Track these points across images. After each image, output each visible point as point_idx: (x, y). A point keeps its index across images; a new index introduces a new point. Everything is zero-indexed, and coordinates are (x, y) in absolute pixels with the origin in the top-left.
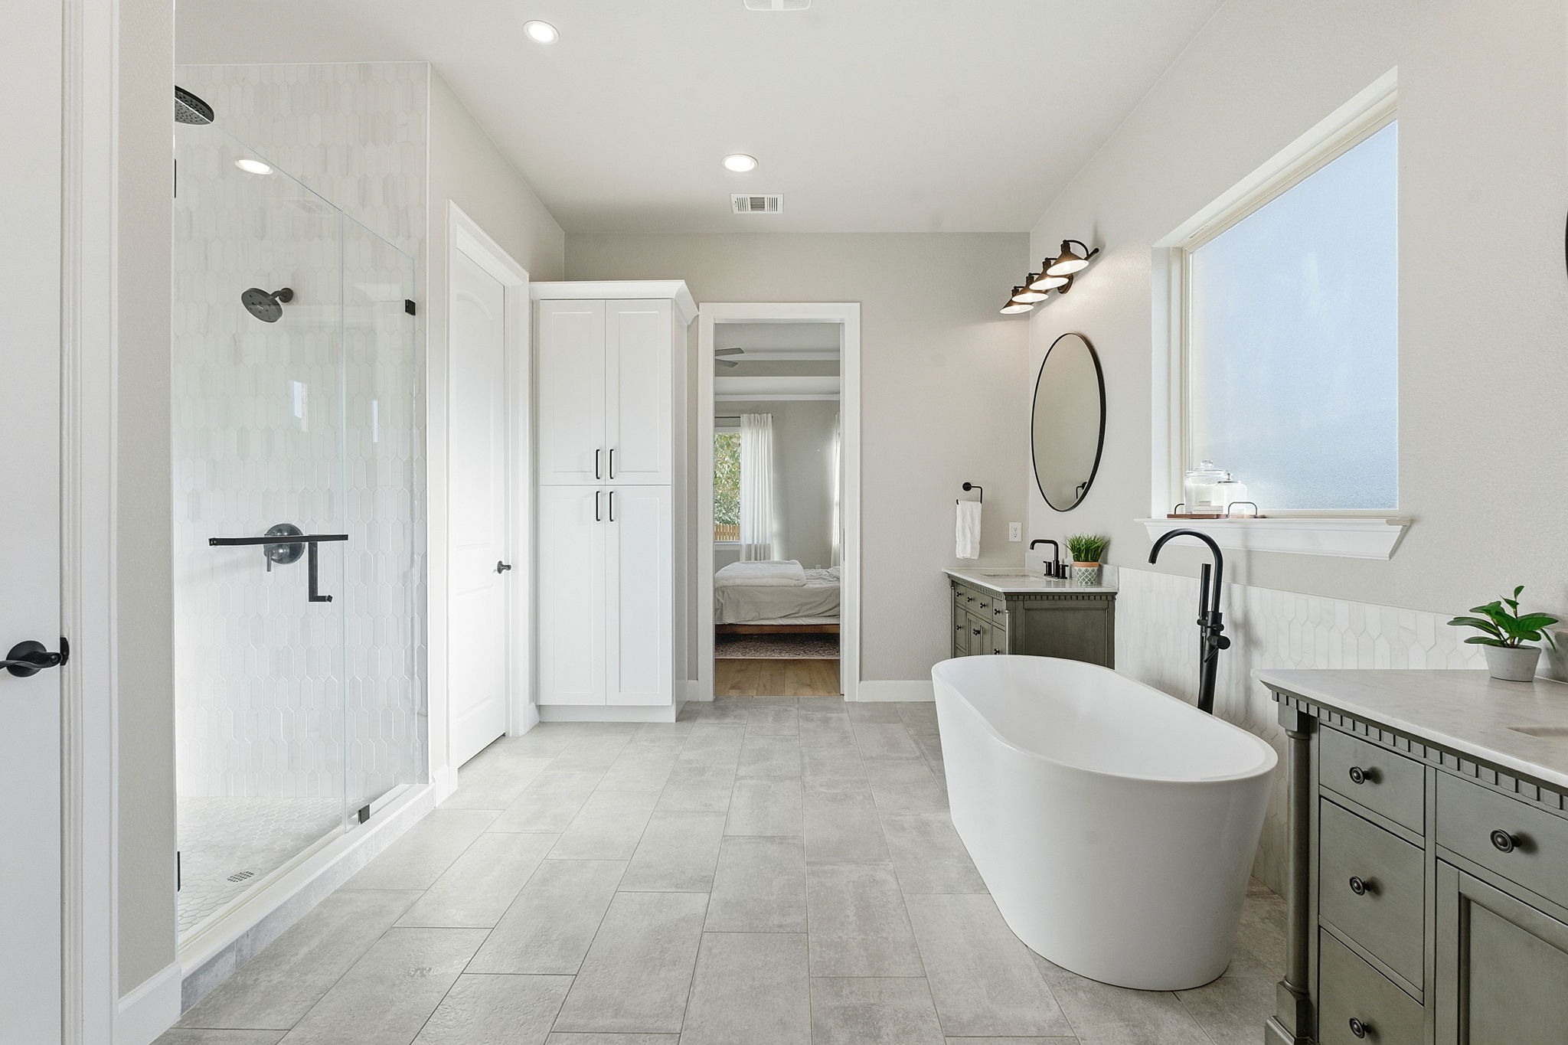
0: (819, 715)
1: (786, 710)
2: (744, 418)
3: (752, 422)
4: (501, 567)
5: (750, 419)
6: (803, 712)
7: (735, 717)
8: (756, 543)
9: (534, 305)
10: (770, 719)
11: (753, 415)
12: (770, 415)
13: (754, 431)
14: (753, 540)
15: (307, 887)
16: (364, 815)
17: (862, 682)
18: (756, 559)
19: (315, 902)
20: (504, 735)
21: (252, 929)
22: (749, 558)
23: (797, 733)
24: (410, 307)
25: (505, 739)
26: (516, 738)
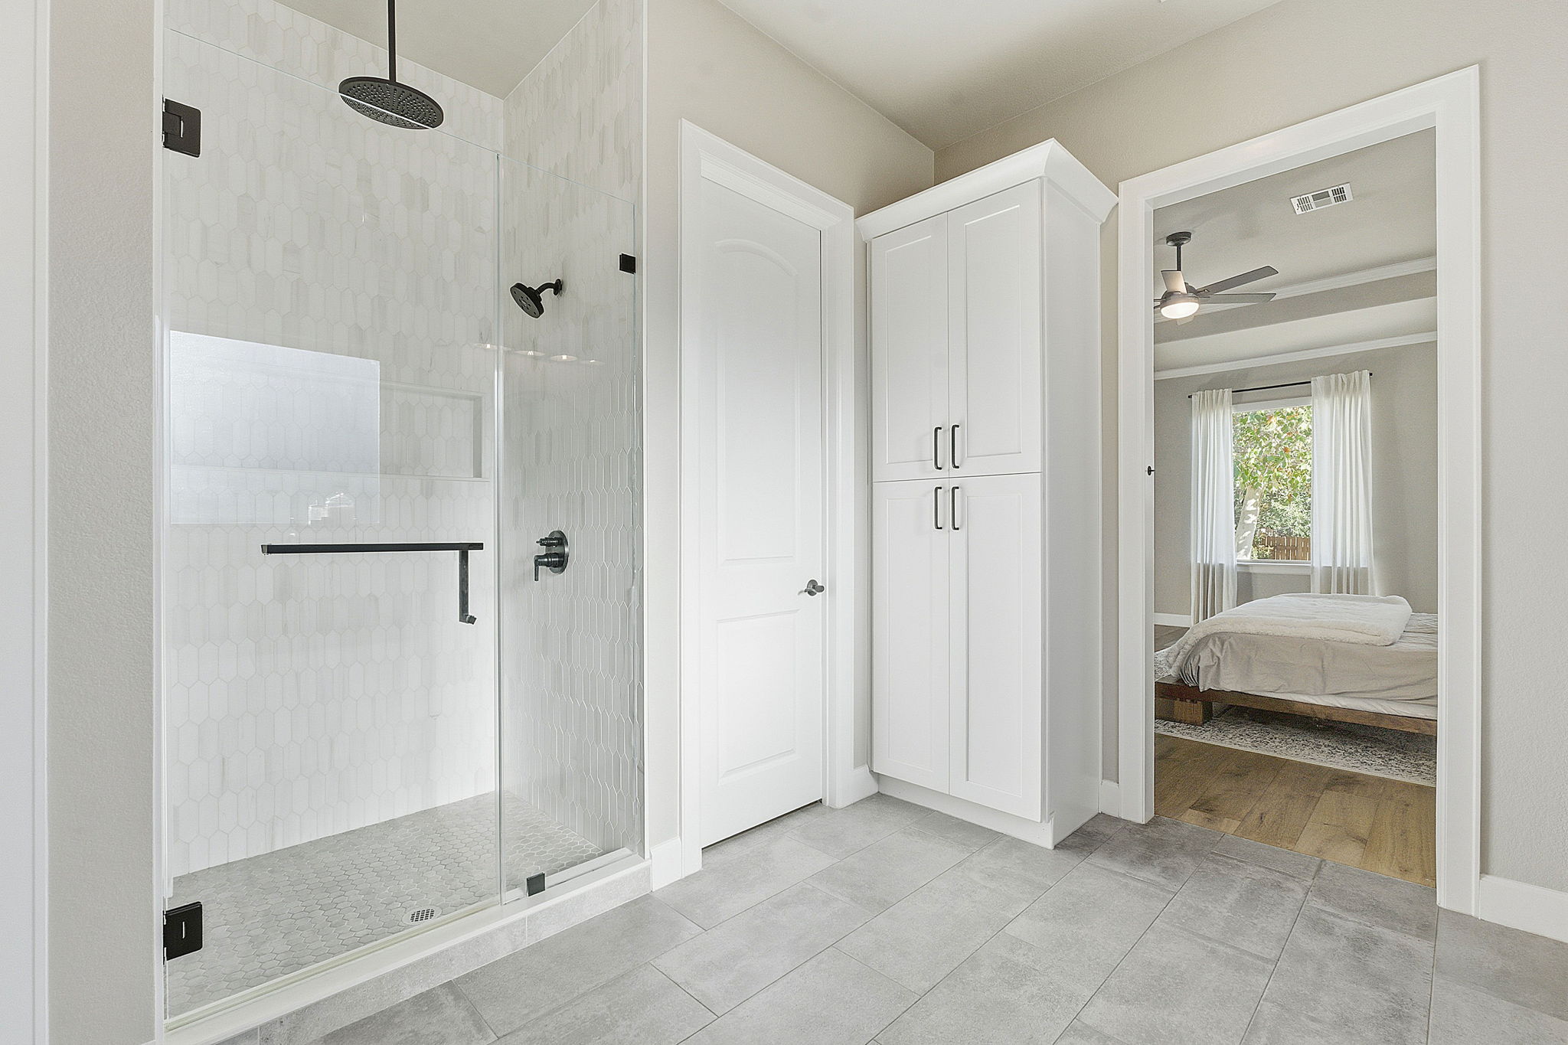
0: (1351, 924)
1: (1278, 886)
2: (1318, 382)
3: (1333, 387)
4: (814, 588)
5: (1328, 383)
6: (1317, 903)
7: (1165, 869)
8: (1339, 565)
9: (864, 251)
10: (1232, 897)
11: (1333, 376)
12: (1366, 373)
13: (1337, 399)
14: (1335, 561)
15: (398, 971)
16: (536, 885)
17: (1488, 878)
18: (1340, 591)
19: (409, 992)
20: (821, 801)
21: (288, 1016)
22: (1326, 590)
23: (1274, 954)
24: (628, 264)
25: (818, 809)
26: (832, 809)
